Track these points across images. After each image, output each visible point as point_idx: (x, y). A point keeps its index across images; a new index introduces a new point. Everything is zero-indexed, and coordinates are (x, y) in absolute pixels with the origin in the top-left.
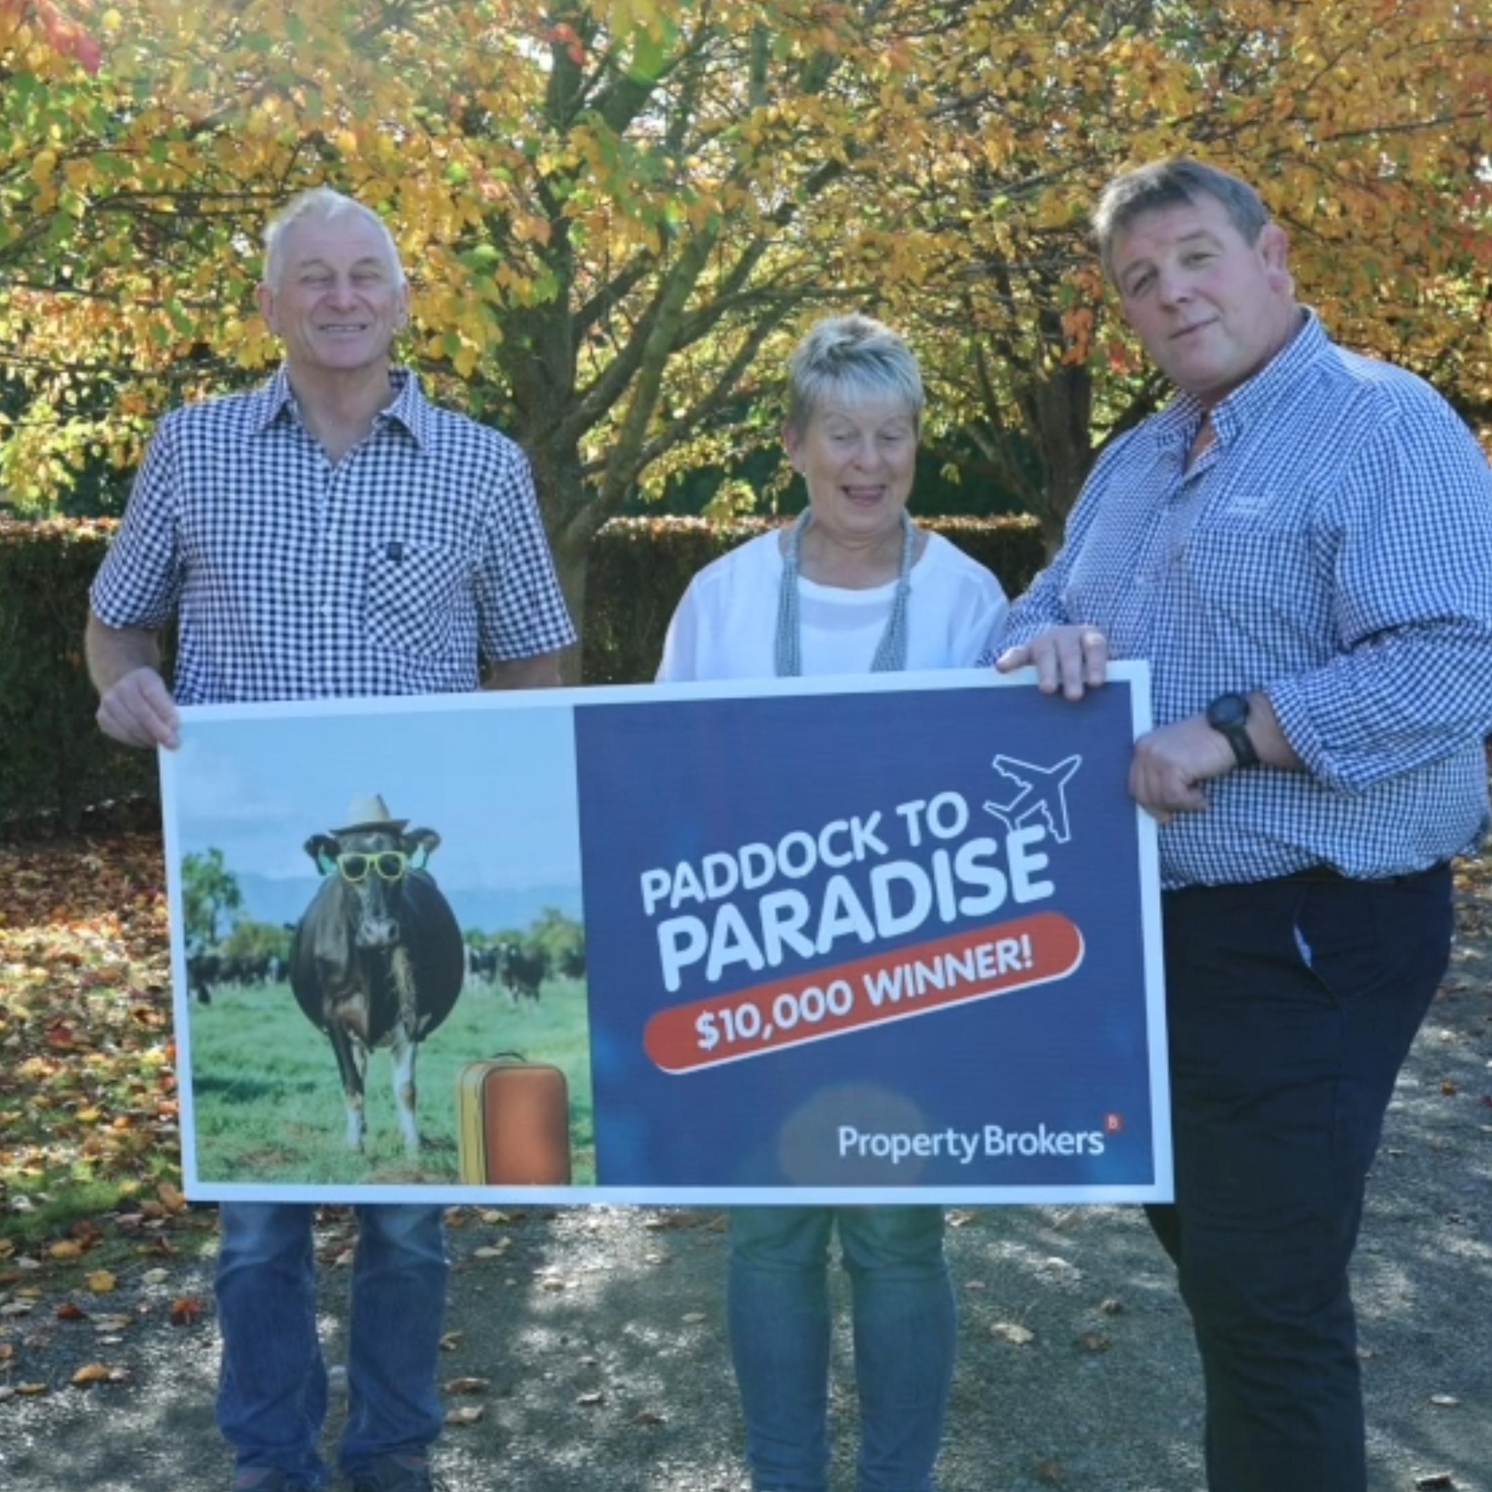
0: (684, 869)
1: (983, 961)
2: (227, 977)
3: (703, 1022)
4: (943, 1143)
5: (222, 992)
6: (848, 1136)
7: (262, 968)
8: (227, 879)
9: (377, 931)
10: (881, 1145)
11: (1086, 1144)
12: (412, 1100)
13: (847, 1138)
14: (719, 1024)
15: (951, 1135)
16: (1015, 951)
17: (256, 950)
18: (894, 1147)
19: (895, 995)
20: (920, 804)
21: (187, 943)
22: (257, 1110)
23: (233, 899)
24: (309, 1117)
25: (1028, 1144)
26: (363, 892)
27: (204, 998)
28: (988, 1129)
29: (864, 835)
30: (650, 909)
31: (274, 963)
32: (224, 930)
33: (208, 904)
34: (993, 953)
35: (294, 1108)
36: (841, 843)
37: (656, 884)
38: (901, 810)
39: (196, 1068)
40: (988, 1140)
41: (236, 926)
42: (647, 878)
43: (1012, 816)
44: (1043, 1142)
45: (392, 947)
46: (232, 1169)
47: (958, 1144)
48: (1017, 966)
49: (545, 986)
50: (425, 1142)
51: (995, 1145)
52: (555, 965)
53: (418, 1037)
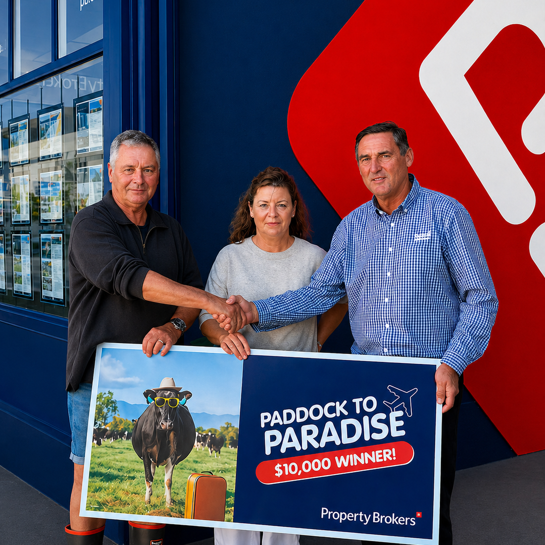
0: (276, 413)
1: (378, 456)
2: (108, 437)
3: (277, 467)
4: (358, 517)
5: (105, 442)
6: (325, 511)
7: (122, 434)
8: (113, 402)
9: (165, 425)
10: (336, 516)
11: (409, 521)
12: (170, 486)
13: (325, 512)
14: (283, 468)
15: (361, 514)
16: (390, 453)
17: (121, 427)
18: (341, 517)
19: (346, 465)
20: (361, 399)
21: (95, 423)
22: (113, 485)
23: (115, 409)
24: (131, 489)
25: (388, 519)
26: (162, 411)
27: (99, 443)
28: (374, 513)
29: (340, 408)
30: (263, 426)
31: (126, 433)
32: (110, 420)
33: (105, 410)
34: (382, 454)
35: (126, 485)
36: (332, 410)
37: (266, 417)
38: (354, 401)
39: (92, 468)
40: (374, 517)
41: (115, 418)
42: (263, 415)
43: (393, 406)
44: (393, 520)
45: (170, 431)
46: (100, 506)
47: (363, 517)
48: (390, 459)
49: (223, 449)
50: (173, 501)
51: (376, 519)
52: (228, 442)
53: (175, 463)
